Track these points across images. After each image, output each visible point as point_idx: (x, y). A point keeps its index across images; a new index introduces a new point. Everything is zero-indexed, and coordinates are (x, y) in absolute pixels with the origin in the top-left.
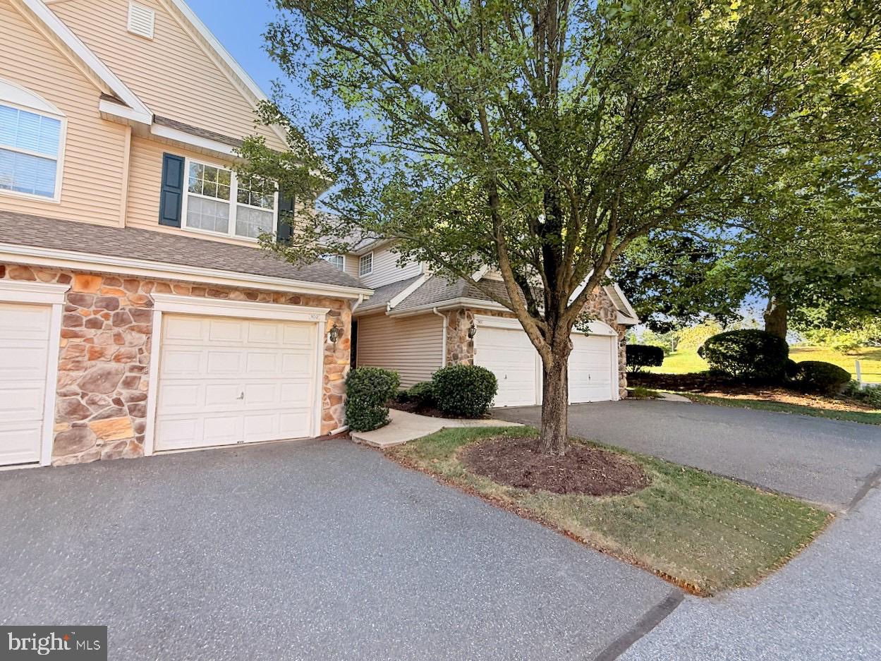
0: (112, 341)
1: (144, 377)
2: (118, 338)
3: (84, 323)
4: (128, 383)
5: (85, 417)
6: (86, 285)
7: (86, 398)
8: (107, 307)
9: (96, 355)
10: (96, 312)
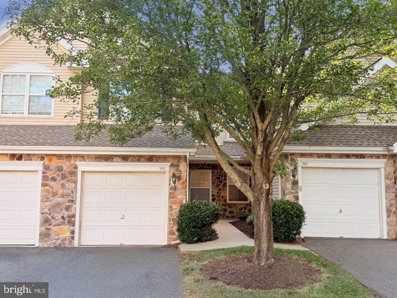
0: (60, 187)
1: (74, 206)
2: (63, 186)
3: (50, 179)
4: (67, 209)
5: (50, 225)
6: (50, 160)
7: (51, 215)
8: (58, 170)
9: (55, 194)
10: (54, 173)
